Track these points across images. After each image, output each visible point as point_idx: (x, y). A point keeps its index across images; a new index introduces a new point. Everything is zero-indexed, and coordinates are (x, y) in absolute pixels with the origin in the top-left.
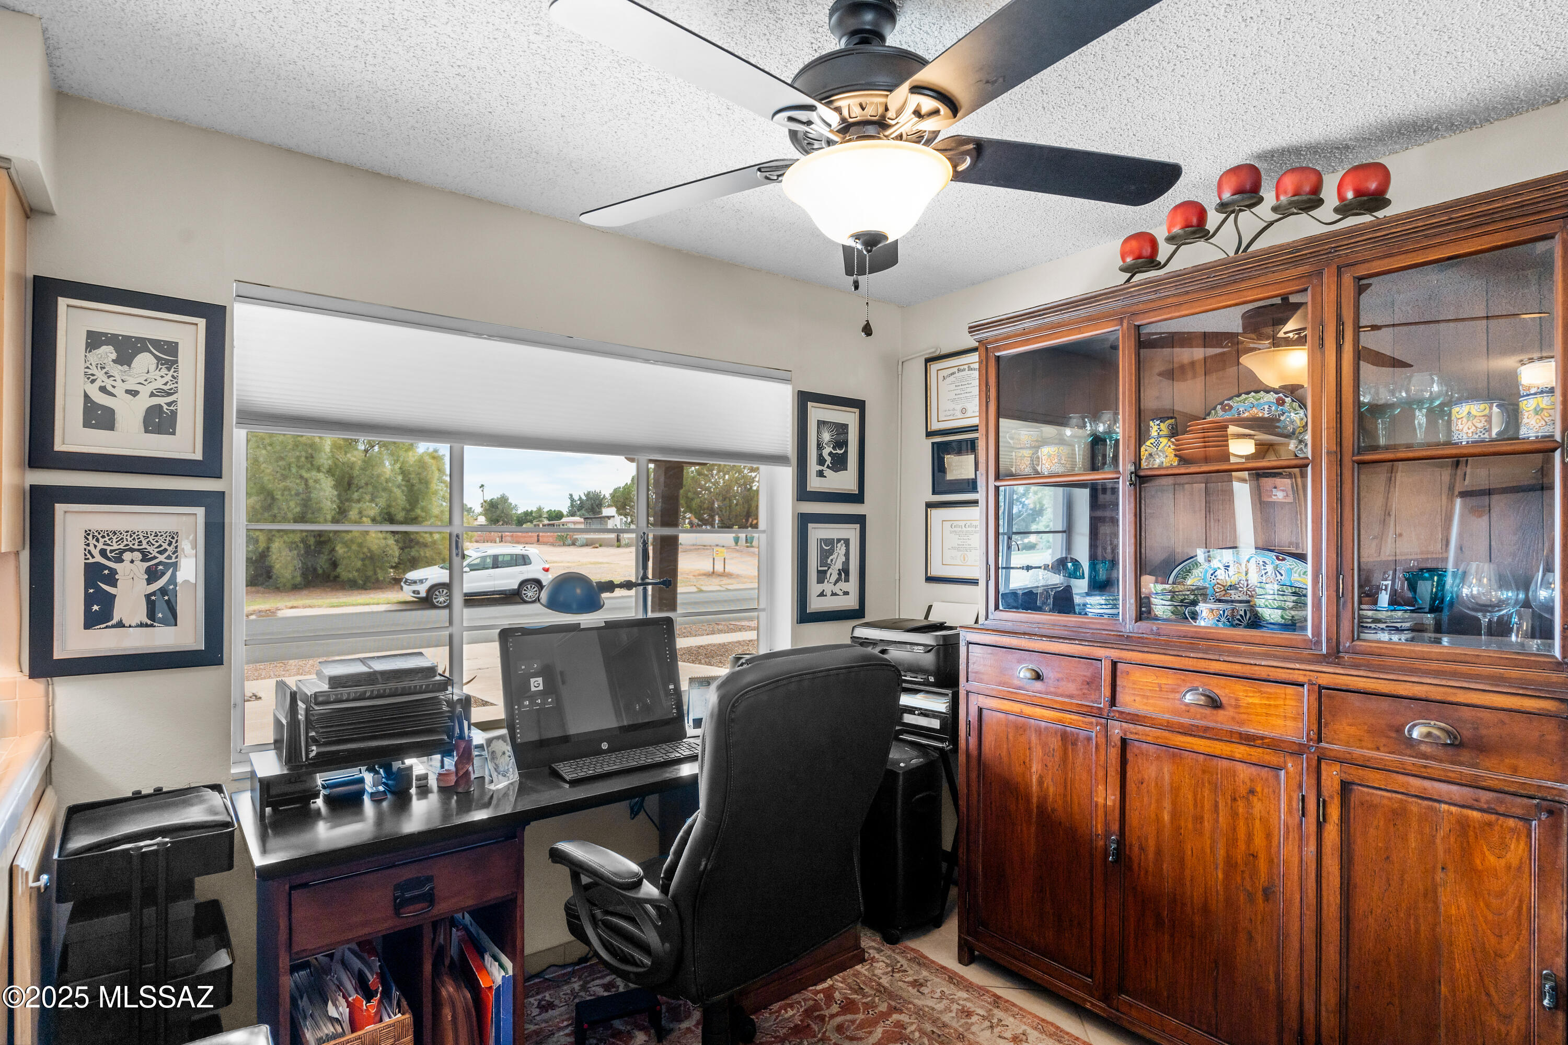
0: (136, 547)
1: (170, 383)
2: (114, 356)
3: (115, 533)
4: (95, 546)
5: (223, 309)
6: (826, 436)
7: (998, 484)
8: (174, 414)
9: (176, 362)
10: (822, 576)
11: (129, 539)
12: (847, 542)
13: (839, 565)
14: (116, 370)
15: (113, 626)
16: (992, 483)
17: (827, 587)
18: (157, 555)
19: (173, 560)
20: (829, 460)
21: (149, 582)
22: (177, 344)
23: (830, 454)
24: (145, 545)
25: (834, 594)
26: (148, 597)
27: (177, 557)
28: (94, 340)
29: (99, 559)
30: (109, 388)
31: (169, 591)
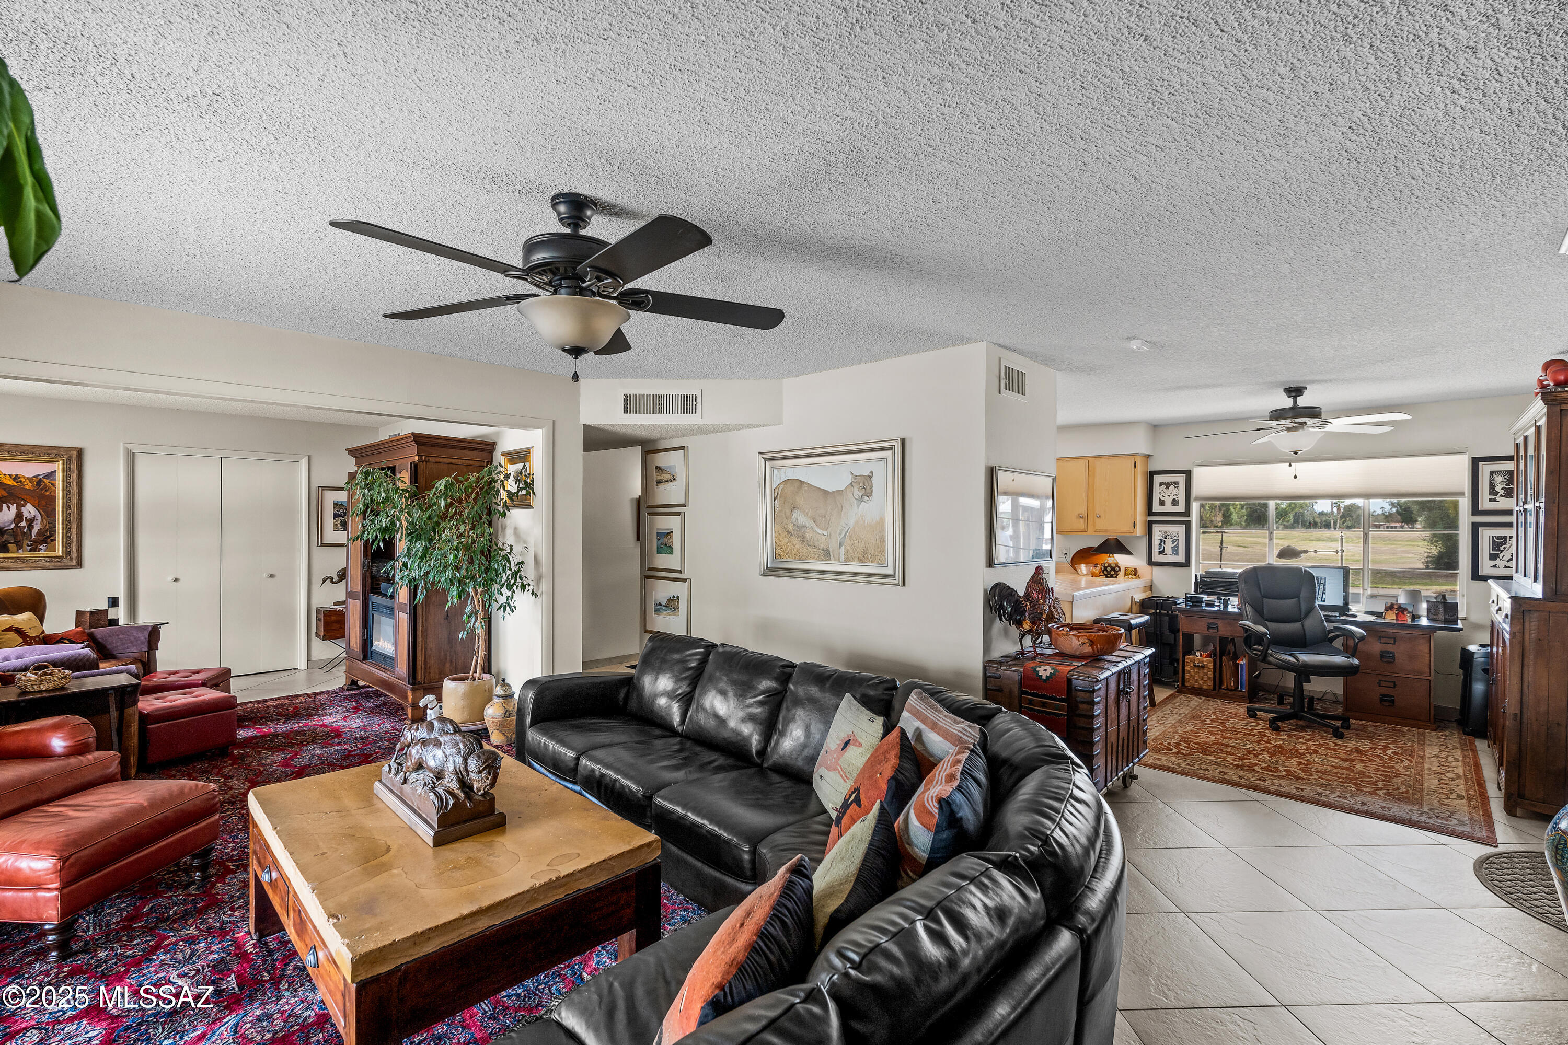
5: (1191, 470)
6: (1499, 479)
10: (1494, 556)
13: (1512, 551)
15: (1164, 555)
17: (1500, 562)
20: (1501, 492)
21: (1173, 544)
23: (1503, 489)
25: (1506, 567)
26: (1172, 548)
28: (1161, 484)
29: (1162, 538)
31: (1177, 546)
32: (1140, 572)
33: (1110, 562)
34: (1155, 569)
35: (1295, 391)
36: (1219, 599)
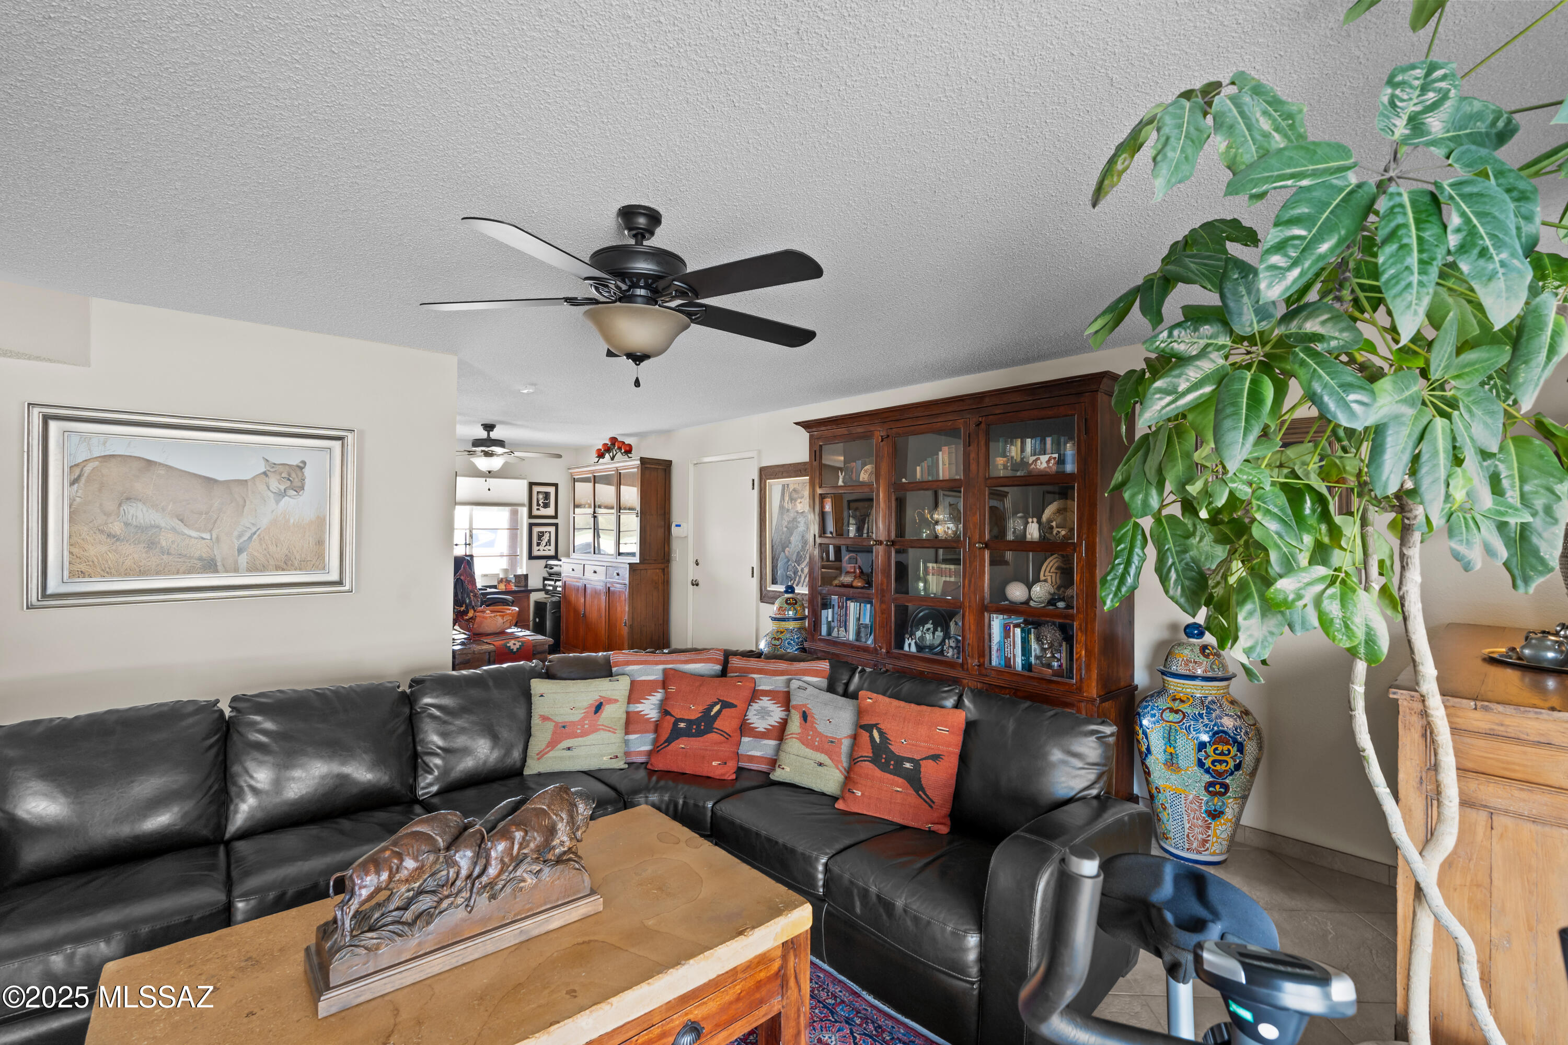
6: (540, 497)
12: (550, 532)
13: (546, 540)
17: (541, 548)
23: (543, 503)
25: (543, 550)
35: (489, 427)
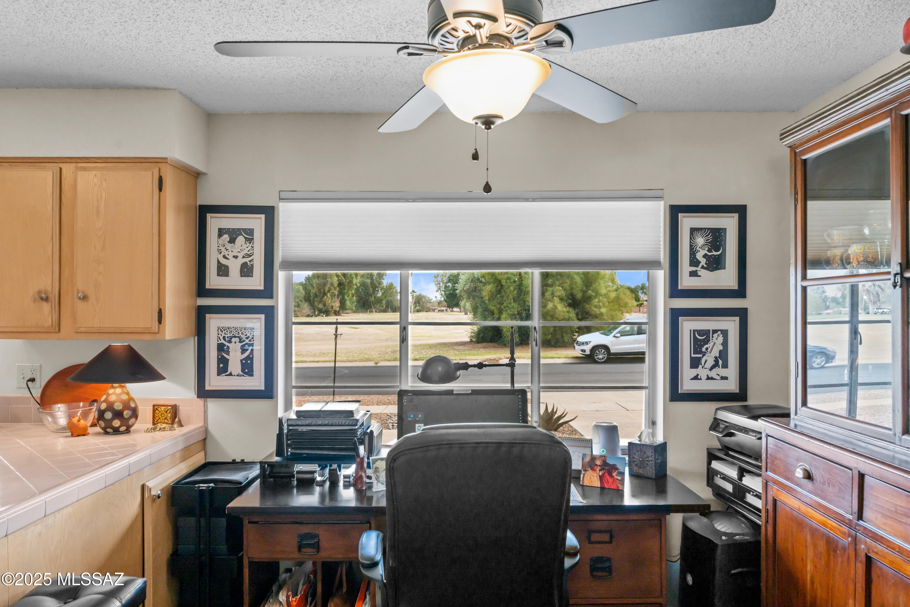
0: (237, 335)
1: (251, 250)
2: (228, 239)
3: (229, 328)
4: (221, 335)
5: (273, 207)
6: (700, 241)
7: (805, 284)
8: (252, 265)
9: (253, 239)
10: (695, 363)
11: (234, 331)
12: (725, 333)
13: (716, 353)
14: (229, 246)
15: (228, 375)
16: (800, 283)
17: (702, 372)
18: (245, 339)
19: (252, 342)
20: (703, 261)
21: (242, 353)
22: (253, 229)
23: (705, 256)
24: (240, 335)
25: (708, 378)
26: (241, 361)
27: (253, 341)
28: (221, 232)
29: (223, 341)
30: (227, 256)
31: (250, 358)
32: (183, 412)
33: (113, 398)
34: (213, 405)
36: (323, 468)
